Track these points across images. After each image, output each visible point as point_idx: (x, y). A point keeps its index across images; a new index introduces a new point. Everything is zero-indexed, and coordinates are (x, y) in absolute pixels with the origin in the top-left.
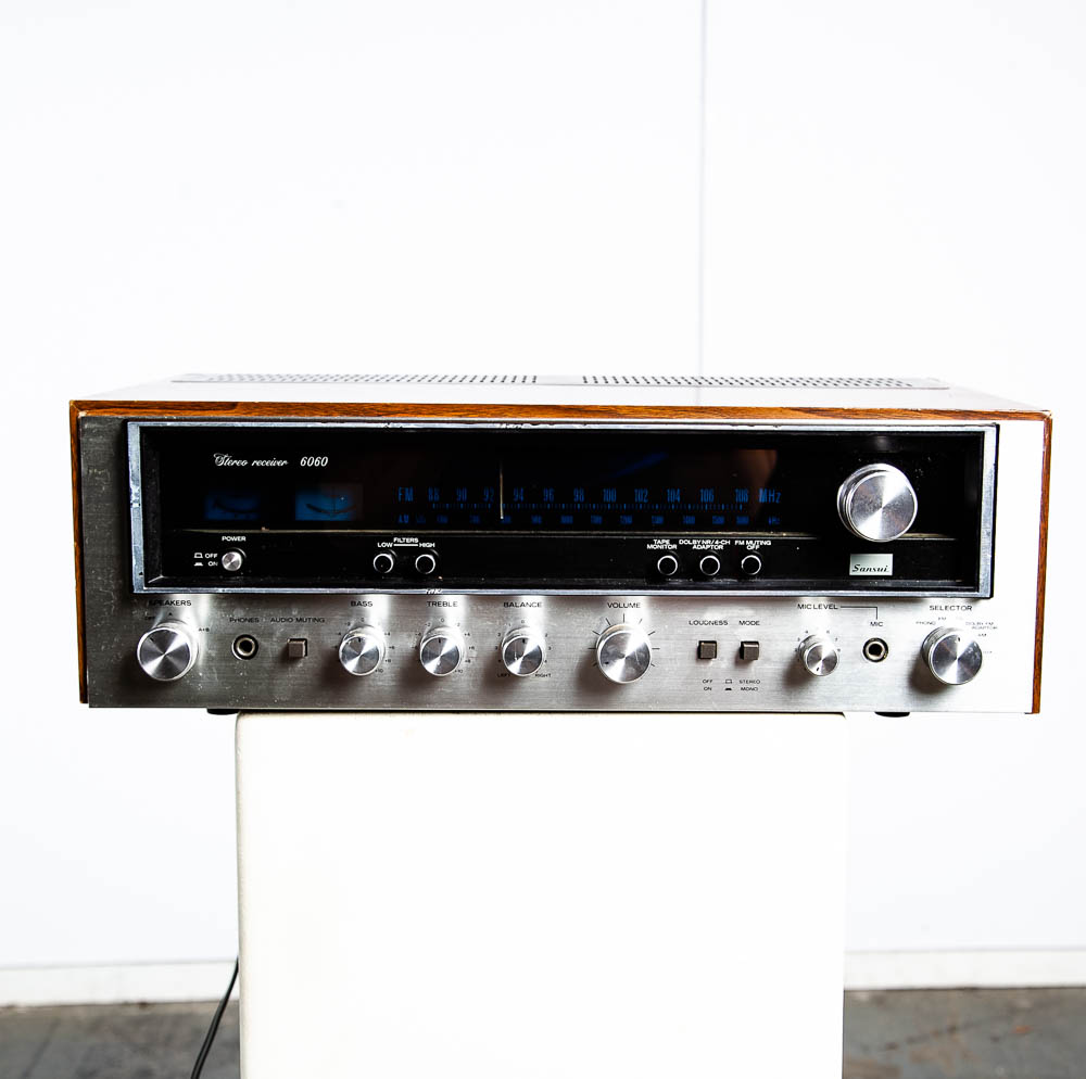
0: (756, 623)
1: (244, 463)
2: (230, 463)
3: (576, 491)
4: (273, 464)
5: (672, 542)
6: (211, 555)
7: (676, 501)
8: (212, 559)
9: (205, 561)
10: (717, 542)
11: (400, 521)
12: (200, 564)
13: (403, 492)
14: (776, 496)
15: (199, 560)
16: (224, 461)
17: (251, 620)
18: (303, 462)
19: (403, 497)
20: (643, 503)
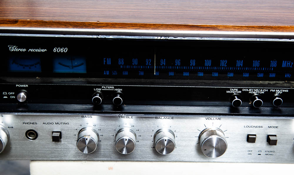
0: (277, 127)
1: (24, 50)
2: (17, 50)
3: (191, 61)
4: (39, 51)
5: (239, 90)
6: (11, 93)
7: (241, 66)
8: (12, 95)
9: (8, 95)
10: (261, 90)
11: (105, 73)
12: (6, 97)
13: (106, 60)
14: (291, 64)
15: (5, 95)
16: (13, 49)
17: (33, 123)
18: (55, 50)
19: (106, 62)
20: (224, 67)
